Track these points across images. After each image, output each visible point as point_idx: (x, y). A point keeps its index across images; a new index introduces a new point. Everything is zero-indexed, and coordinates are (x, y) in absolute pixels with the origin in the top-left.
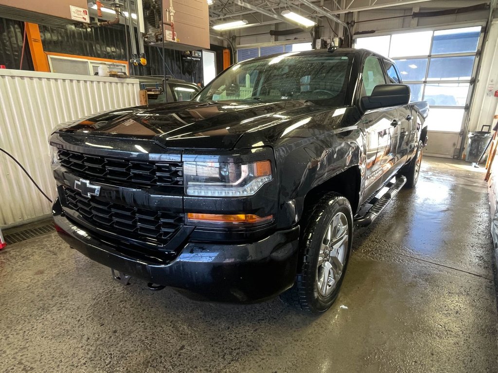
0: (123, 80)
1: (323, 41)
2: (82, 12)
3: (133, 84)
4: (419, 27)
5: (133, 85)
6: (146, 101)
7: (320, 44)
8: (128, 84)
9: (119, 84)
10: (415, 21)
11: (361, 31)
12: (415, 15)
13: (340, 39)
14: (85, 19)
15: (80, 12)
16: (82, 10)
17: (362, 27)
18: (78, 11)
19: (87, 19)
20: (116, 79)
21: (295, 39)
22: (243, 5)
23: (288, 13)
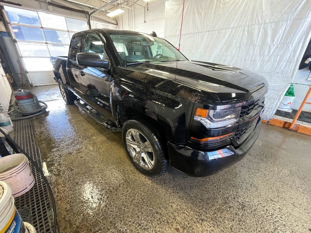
4: (54, 12)
10: (50, 7)
12: (51, 4)
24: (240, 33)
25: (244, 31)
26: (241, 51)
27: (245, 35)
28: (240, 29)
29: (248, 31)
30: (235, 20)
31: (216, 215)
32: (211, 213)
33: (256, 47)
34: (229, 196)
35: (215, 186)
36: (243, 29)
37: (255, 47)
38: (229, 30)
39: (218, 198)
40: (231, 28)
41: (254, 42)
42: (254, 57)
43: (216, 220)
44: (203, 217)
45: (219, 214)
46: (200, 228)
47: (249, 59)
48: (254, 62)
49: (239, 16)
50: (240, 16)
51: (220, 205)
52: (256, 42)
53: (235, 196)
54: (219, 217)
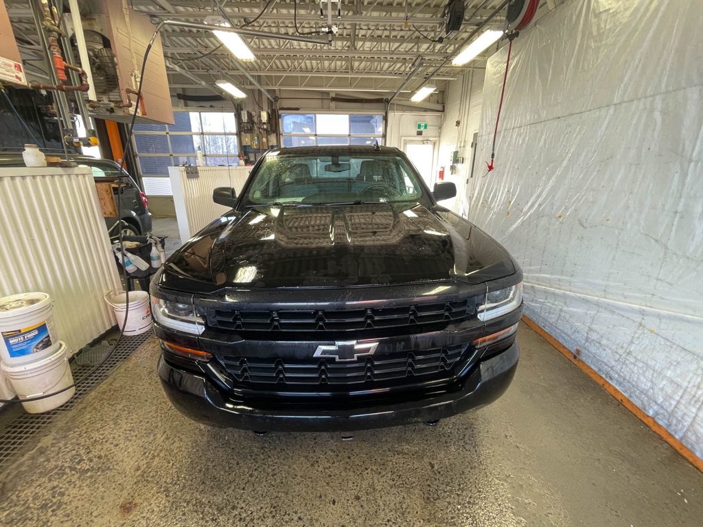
0: (69, 170)
1: (248, 112)
2: (13, 68)
3: (84, 175)
4: (337, 110)
5: (84, 177)
6: (112, 198)
7: (246, 116)
8: (77, 175)
9: (64, 178)
10: (333, 104)
11: (285, 107)
12: (333, 99)
13: (268, 113)
14: (20, 79)
15: (10, 66)
16: (12, 63)
17: (286, 104)
18: (6, 64)
19: (22, 79)
20: (59, 170)
21: (211, 106)
22: (171, 66)
23: (224, 83)
24: (639, 119)
25: (652, 111)
26: (640, 177)
27: (656, 124)
28: (641, 106)
29: (664, 113)
30: (626, 79)
31: (185, 505)
32: (186, 496)
33: (692, 164)
34: (242, 508)
35: (251, 476)
36: (648, 106)
37: (686, 165)
38: (607, 112)
39: (225, 493)
40: (615, 105)
41: (684, 145)
42: (683, 200)
43: (174, 509)
44: (172, 489)
45: (190, 507)
46: (150, 495)
47: (667, 207)
48: (682, 217)
49: (637, 67)
50: (640, 66)
51: (209, 502)
52: (690, 149)
53: (248, 518)
54: (182, 511)
